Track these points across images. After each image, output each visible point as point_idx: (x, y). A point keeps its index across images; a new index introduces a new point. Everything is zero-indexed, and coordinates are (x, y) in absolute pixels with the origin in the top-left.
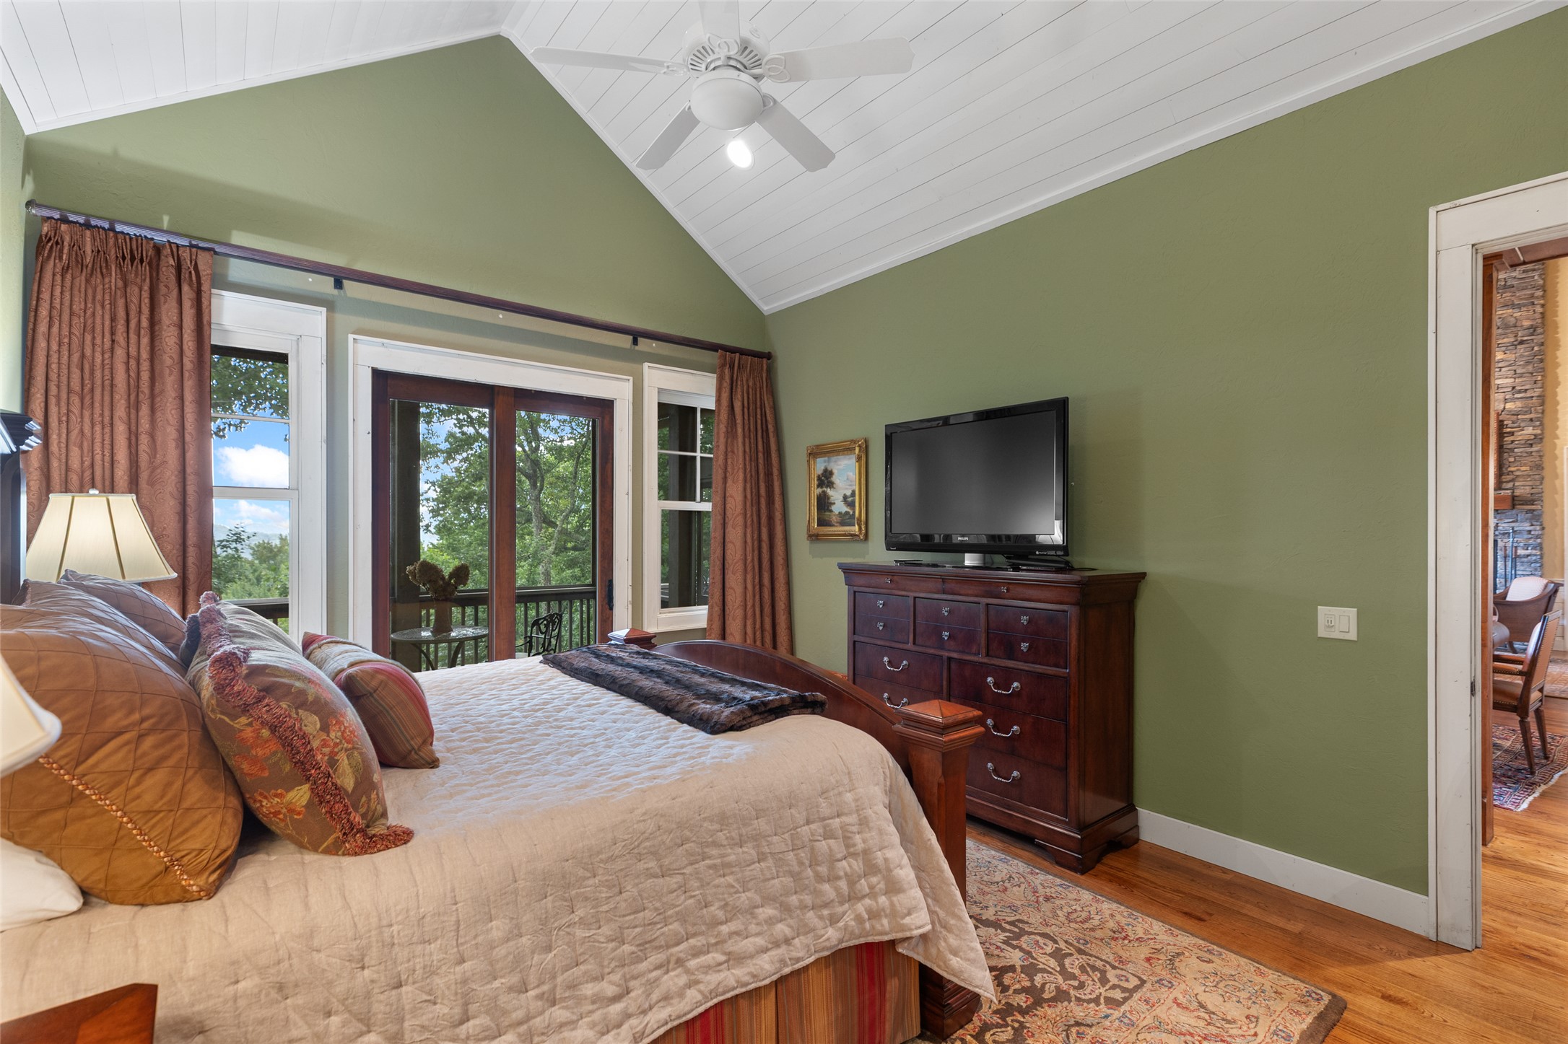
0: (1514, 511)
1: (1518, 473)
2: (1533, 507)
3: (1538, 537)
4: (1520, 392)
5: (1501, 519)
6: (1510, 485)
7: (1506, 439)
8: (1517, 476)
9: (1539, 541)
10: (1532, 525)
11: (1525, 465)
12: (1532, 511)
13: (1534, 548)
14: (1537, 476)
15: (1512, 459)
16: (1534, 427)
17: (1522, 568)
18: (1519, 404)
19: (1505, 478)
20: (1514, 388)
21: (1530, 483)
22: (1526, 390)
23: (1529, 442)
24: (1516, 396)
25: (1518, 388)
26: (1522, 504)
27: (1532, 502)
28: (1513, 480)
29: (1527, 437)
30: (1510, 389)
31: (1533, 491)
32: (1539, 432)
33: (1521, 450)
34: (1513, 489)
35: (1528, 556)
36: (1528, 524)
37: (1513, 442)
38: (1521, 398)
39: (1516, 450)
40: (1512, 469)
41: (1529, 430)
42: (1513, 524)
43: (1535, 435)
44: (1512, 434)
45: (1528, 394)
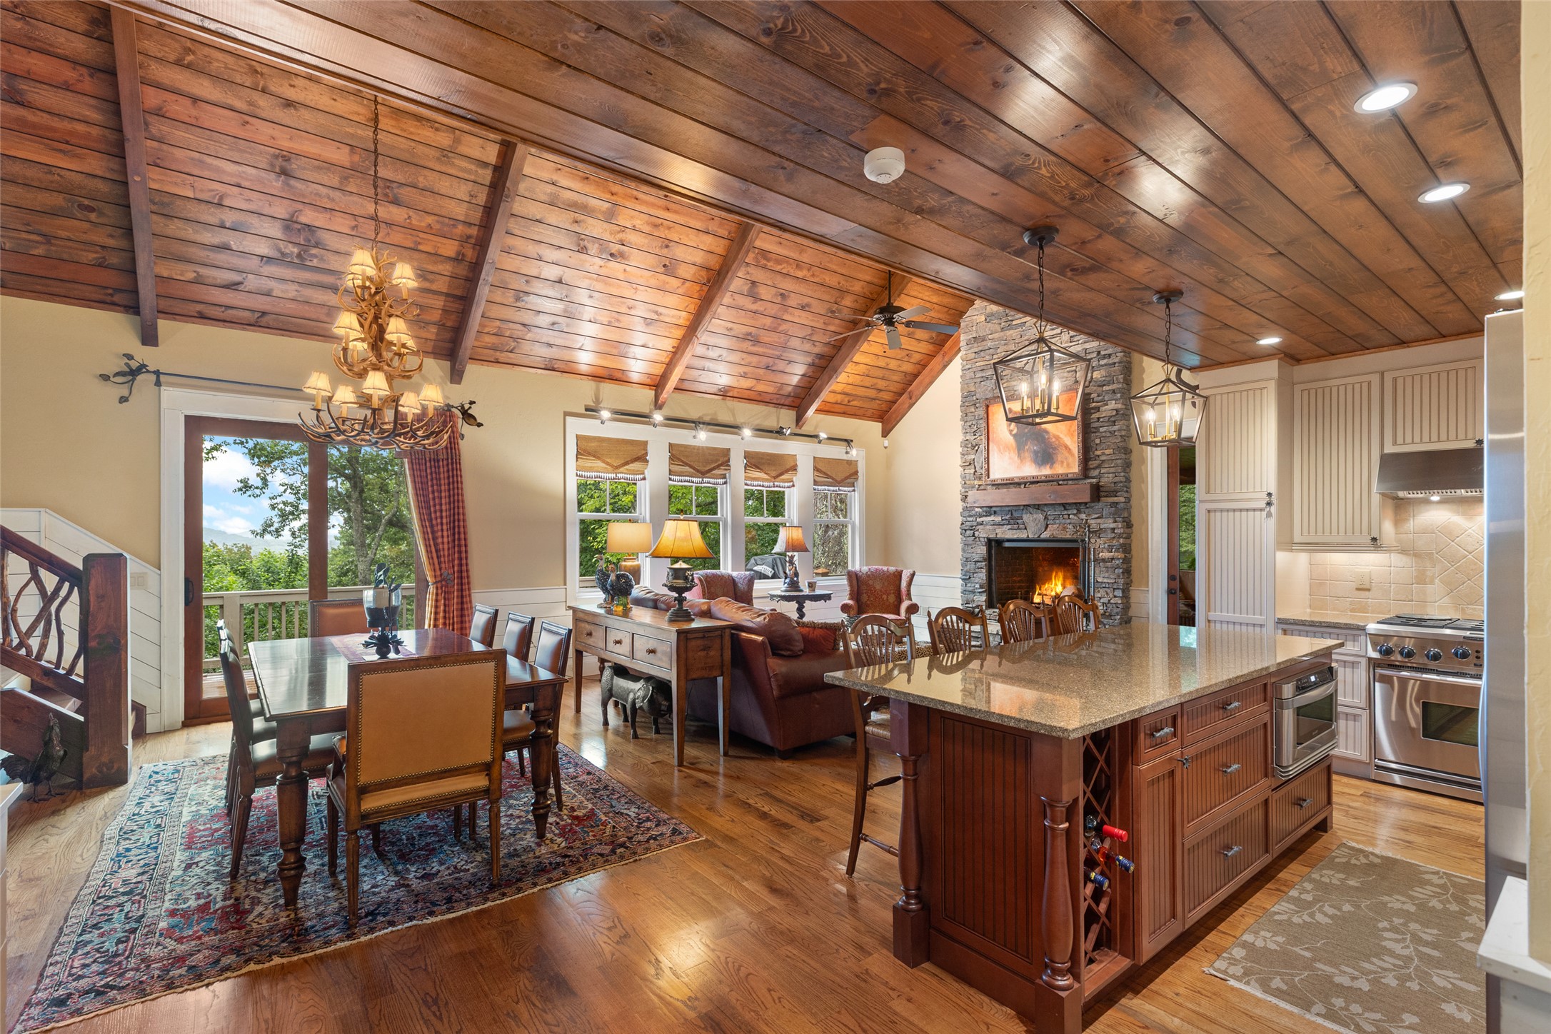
0: (1099, 505)
1: (1103, 458)
2: (1115, 499)
3: (1120, 536)
4: (1104, 357)
5: (1089, 515)
6: (1096, 473)
7: (1093, 416)
8: (1103, 461)
9: (1121, 541)
10: (1115, 522)
11: (1108, 447)
12: (1114, 504)
13: (1117, 550)
14: (1119, 461)
15: (1098, 441)
16: (1116, 400)
17: (1107, 575)
18: (1103, 372)
19: (1092, 464)
20: (1099, 353)
21: (1112, 470)
22: (1110, 356)
23: (1112, 419)
24: (1102, 362)
25: (1103, 353)
26: (1106, 496)
27: (1114, 493)
28: (1099, 467)
29: (1109, 414)
30: (1095, 355)
31: (1117, 479)
32: (1120, 406)
33: (1105, 429)
34: (1099, 477)
35: (1112, 559)
36: (1111, 520)
37: (1099, 418)
38: (1106, 365)
39: (1101, 429)
40: (1098, 453)
41: (1112, 405)
42: (1099, 521)
43: (1117, 410)
44: (1098, 409)
45: (1111, 361)
